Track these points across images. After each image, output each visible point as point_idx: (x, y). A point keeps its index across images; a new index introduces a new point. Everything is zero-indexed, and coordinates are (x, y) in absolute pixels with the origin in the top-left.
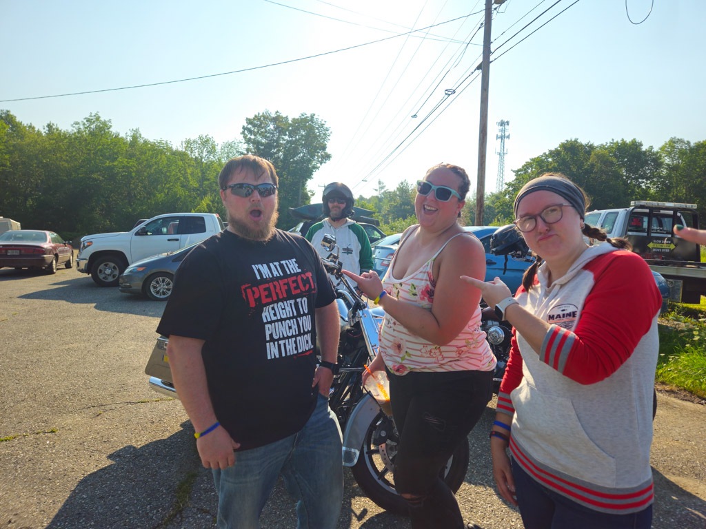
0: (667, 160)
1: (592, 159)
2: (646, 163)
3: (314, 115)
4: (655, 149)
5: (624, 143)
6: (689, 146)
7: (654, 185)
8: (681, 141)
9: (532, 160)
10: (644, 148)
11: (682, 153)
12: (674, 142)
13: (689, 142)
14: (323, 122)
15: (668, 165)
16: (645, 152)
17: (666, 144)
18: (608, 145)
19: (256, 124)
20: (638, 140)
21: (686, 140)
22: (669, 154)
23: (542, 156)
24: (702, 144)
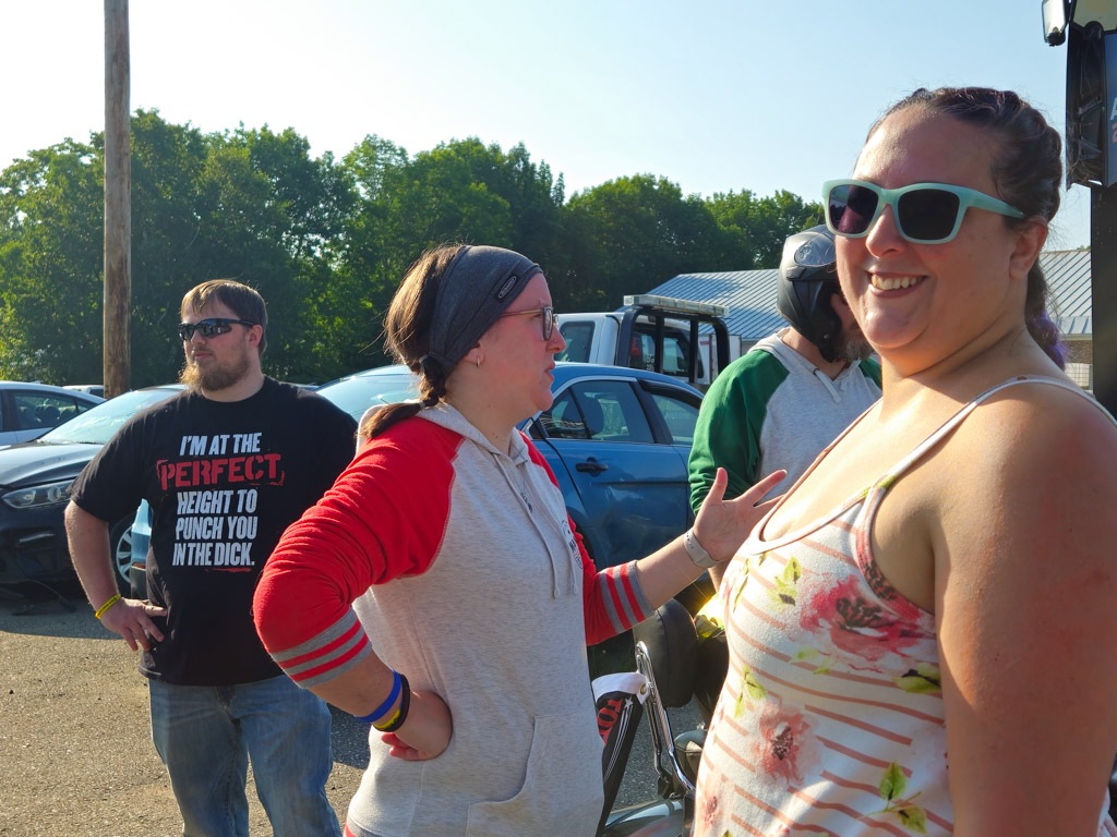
0: (361, 190)
1: (210, 171)
4: (338, 161)
5: (267, 137)
6: (405, 159)
8: (387, 146)
11: (391, 176)
12: (375, 148)
13: (403, 153)
15: (365, 203)
16: (317, 164)
17: (358, 149)
18: (232, 135)
21: (397, 145)
22: (366, 176)
24: (432, 159)
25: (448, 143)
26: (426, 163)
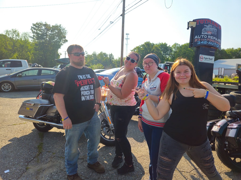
0: (174, 50)
1: (154, 48)
2: (168, 50)
3: (61, 25)
4: (171, 46)
5: (162, 44)
6: (180, 46)
7: (170, 57)
8: (177, 44)
9: (136, 47)
10: (168, 46)
11: (178, 48)
12: (176, 44)
14: (64, 28)
15: (174, 51)
16: (168, 47)
17: (174, 45)
18: (158, 44)
19: (37, 26)
20: (166, 43)
21: (179, 44)
22: (174, 48)
23: (139, 46)
24: (183, 45)
25: (186, 43)
26: (182, 46)
